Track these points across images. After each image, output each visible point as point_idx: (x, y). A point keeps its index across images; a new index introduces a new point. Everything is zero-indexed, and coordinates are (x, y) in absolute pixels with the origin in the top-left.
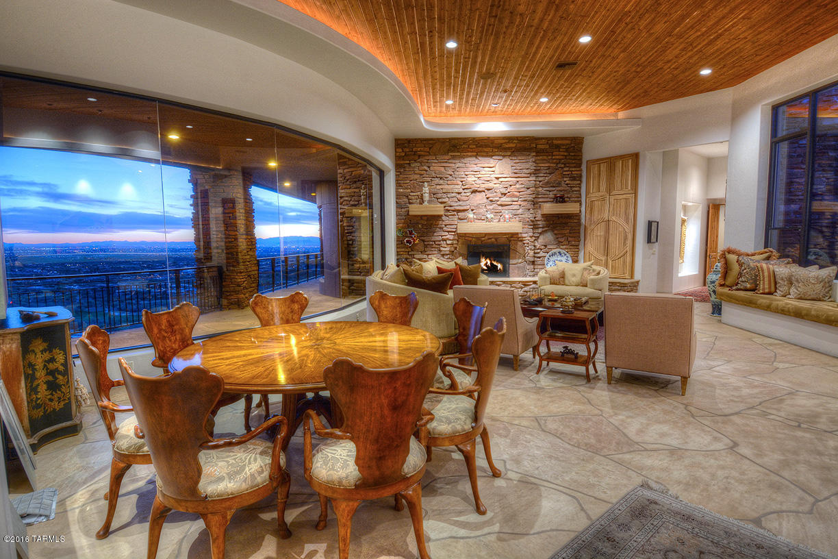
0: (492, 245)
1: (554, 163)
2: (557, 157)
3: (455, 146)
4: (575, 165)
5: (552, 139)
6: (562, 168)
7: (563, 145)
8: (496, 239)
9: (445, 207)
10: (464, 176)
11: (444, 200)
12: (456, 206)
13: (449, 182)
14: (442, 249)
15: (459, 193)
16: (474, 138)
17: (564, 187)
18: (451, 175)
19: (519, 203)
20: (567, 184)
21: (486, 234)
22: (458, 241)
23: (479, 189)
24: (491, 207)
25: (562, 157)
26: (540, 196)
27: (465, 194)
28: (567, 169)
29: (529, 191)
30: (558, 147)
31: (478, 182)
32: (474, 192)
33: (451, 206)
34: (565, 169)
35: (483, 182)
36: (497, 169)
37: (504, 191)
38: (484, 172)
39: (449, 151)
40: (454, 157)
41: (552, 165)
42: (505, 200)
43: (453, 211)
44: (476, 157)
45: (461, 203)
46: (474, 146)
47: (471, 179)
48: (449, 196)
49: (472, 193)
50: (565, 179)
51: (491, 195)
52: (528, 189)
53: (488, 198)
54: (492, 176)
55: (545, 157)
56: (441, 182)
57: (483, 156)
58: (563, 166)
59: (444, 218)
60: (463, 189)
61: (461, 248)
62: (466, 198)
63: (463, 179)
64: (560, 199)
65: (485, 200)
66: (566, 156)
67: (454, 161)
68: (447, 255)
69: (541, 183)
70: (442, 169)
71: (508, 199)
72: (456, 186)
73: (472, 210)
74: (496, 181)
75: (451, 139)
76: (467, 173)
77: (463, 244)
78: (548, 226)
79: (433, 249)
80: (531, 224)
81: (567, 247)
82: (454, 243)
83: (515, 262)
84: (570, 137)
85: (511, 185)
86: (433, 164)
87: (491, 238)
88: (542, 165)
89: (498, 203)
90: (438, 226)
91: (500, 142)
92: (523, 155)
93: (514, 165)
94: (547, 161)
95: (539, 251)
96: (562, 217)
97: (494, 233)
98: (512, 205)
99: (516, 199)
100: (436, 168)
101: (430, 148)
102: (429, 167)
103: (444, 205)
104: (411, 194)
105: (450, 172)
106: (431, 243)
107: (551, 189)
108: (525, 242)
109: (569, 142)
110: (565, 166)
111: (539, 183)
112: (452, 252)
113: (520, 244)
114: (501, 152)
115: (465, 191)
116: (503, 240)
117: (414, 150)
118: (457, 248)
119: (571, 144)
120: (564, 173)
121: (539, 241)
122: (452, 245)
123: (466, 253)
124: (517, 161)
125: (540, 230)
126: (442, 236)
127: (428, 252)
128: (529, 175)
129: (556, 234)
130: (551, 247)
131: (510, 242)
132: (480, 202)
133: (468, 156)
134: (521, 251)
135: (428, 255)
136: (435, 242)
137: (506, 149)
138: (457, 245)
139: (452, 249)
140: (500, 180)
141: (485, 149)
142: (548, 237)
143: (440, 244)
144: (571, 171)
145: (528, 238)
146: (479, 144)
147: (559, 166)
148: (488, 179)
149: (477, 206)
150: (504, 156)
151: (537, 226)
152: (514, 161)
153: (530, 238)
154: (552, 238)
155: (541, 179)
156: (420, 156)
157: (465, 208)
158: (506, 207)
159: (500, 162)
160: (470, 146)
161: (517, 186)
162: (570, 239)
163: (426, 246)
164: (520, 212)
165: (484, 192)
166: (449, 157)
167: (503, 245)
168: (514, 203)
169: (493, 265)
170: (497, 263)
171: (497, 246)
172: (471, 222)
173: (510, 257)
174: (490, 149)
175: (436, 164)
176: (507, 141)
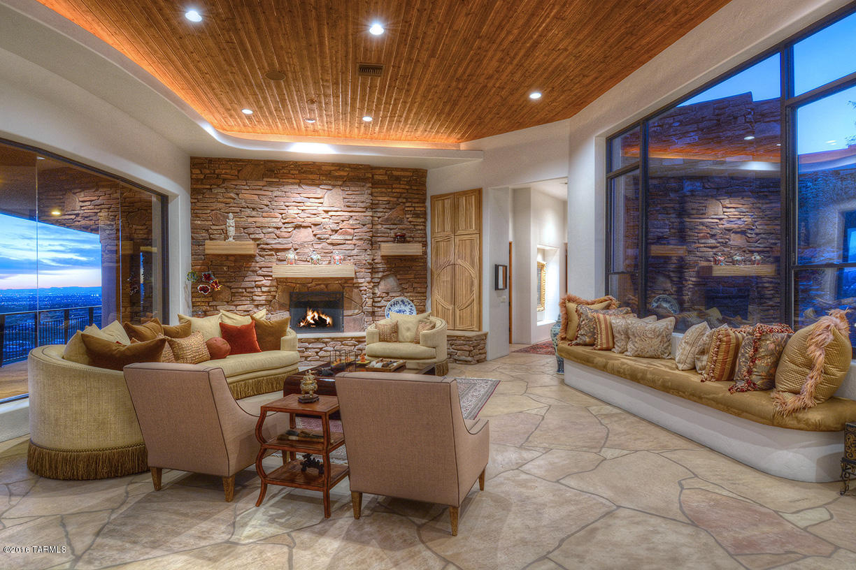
0: (321, 293)
1: (395, 197)
2: (398, 190)
3: (270, 170)
4: (417, 200)
5: (392, 169)
6: (404, 203)
7: (404, 177)
8: (327, 286)
9: (258, 245)
10: (284, 207)
11: (257, 236)
12: (274, 243)
13: (264, 214)
14: (255, 298)
15: (278, 228)
16: (296, 162)
17: (406, 225)
18: (267, 206)
19: (354, 242)
20: (410, 222)
21: (313, 279)
22: (277, 287)
23: (304, 224)
24: (320, 246)
25: (403, 191)
26: (379, 235)
27: (286, 230)
28: (409, 204)
29: (365, 229)
30: (398, 179)
31: (303, 215)
32: (298, 227)
33: (267, 244)
34: (407, 205)
35: (309, 215)
36: (326, 201)
37: (335, 227)
38: (309, 204)
39: (264, 176)
40: (270, 184)
41: (392, 199)
42: (336, 238)
43: (270, 250)
44: (299, 185)
45: (280, 240)
46: (297, 172)
47: (293, 211)
48: (264, 231)
49: (295, 228)
50: (408, 216)
51: (318, 232)
52: (364, 225)
53: (315, 235)
54: (320, 208)
55: (384, 190)
56: (254, 213)
57: (307, 184)
58: (404, 200)
59: (258, 259)
60: (284, 223)
61: (281, 297)
62: (288, 235)
63: (282, 211)
64: (401, 239)
65: (313, 238)
66: (407, 189)
67: (271, 189)
68: (263, 305)
69: (380, 220)
70: (256, 197)
71: (341, 237)
72: (274, 220)
73: (296, 249)
74: (325, 215)
75: (266, 162)
76: (287, 204)
77: (283, 291)
78: (389, 269)
79: (243, 298)
80: (369, 267)
81: (412, 294)
82: (273, 289)
83: (350, 314)
84: (412, 169)
85: (343, 221)
86: (243, 191)
87: (320, 284)
88: (381, 199)
89: (328, 241)
90: (251, 269)
91: (329, 168)
92: (357, 186)
93: (347, 196)
94: (387, 194)
95: (380, 299)
96: (405, 260)
97: (323, 278)
98: (345, 244)
99: (351, 238)
100: (247, 195)
101: (239, 171)
102: (238, 194)
103: (258, 242)
104: (212, 227)
105: (265, 202)
106: (240, 290)
107: (392, 227)
108: (362, 289)
109: (411, 174)
110: (407, 202)
111: (377, 219)
112: (269, 303)
113: (356, 290)
114: (329, 180)
115: (286, 225)
116: (335, 286)
117: (217, 172)
118: (275, 296)
119: (413, 176)
120: (406, 209)
121: (380, 287)
122: (270, 292)
123: (288, 302)
124: (350, 192)
125: (380, 275)
126: (255, 281)
127: (236, 303)
128: (364, 210)
129: (399, 279)
130: (394, 295)
131: (343, 288)
132: (306, 240)
133: (288, 184)
134: (357, 300)
135: (236, 306)
136: (245, 288)
137: (337, 178)
138: (276, 292)
139: (270, 298)
140: (330, 214)
141: (310, 176)
142: (391, 283)
143: (253, 292)
144: (414, 207)
145: (366, 284)
146: (302, 169)
147: (400, 200)
148: (314, 212)
149: (301, 244)
150: (334, 186)
151: (376, 270)
152: (347, 192)
153: (367, 284)
154: (395, 284)
155: (379, 215)
156: (224, 180)
157: (285, 246)
158: (338, 247)
159: (329, 192)
160: (292, 172)
161: (351, 222)
162: (415, 285)
163: (233, 294)
164: (355, 252)
165: (310, 227)
166: (264, 183)
167: (335, 293)
168: (347, 242)
169: (319, 317)
170: (323, 315)
171: (328, 294)
172: (291, 264)
173: (344, 307)
174: (317, 177)
175: (247, 192)
176: (336, 168)
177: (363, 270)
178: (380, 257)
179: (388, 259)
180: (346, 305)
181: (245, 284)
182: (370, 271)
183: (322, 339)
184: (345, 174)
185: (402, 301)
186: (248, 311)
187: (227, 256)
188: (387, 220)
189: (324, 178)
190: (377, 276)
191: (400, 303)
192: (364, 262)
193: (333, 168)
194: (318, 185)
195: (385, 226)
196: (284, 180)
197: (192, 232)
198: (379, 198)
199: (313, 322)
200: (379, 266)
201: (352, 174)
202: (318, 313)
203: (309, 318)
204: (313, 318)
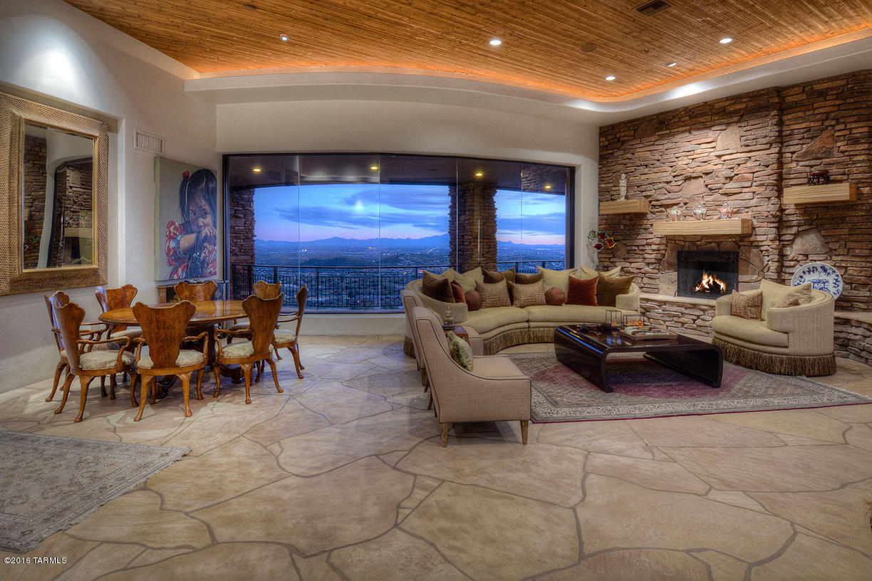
0: (711, 253)
1: (818, 121)
2: (823, 110)
3: (662, 123)
4: (856, 118)
5: (812, 83)
6: (833, 126)
7: (832, 89)
8: (719, 244)
9: (650, 202)
10: (674, 159)
11: (648, 193)
12: (664, 198)
13: (655, 170)
14: (646, 256)
15: (668, 183)
16: (687, 107)
17: (837, 157)
18: (658, 160)
19: (753, 189)
20: (843, 152)
21: (703, 237)
22: (666, 245)
23: (694, 175)
24: (711, 198)
25: (832, 109)
26: (792, 176)
27: (676, 184)
28: (842, 126)
29: (769, 171)
30: (823, 94)
31: (694, 164)
32: (688, 179)
33: (658, 201)
34: (838, 128)
35: (699, 164)
36: (719, 144)
37: (729, 173)
38: (699, 151)
39: (658, 129)
40: (662, 137)
41: (813, 124)
42: (731, 186)
43: (661, 206)
44: (690, 132)
45: (669, 195)
46: (687, 118)
47: (682, 163)
48: (655, 187)
49: (685, 181)
50: (839, 144)
51: (709, 182)
52: (767, 166)
53: (707, 186)
54: (711, 154)
55: (800, 114)
56: (646, 170)
57: (698, 129)
58: (833, 122)
59: (649, 216)
60: (674, 177)
61: (670, 256)
62: (676, 189)
63: (672, 164)
64: (823, 178)
65: (704, 189)
66: (839, 105)
67: (662, 142)
68: (653, 263)
69: (794, 156)
70: (648, 154)
71: (737, 185)
72: (665, 174)
73: (685, 204)
74: (718, 161)
75: (658, 115)
76: (677, 155)
77: (673, 250)
78: (806, 223)
79: (636, 256)
80: (774, 220)
81: (845, 258)
82: (662, 247)
83: (746, 280)
84: (845, 75)
85: (739, 165)
86: (638, 150)
87: (711, 243)
88: (796, 127)
89: (721, 191)
90: (643, 227)
91: (722, 104)
92: (758, 118)
93: (745, 134)
94: (804, 119)
95: (792, 263)
97: (714, 235)
98: (741, 193)
99: (749, 184)
100: (642, 153)
101: (635, 131)
102: (634, 154)
103: (649, 199)
104: (614, 189)
105: (656, 158)
106: (634, 248)
107: (813, 162)
108: (762, 248)
109: (844, 82)
110: (838, 123)
111: (789, 155)
112: (659, 261)
113: (755, 250)
114: (723, 119)
115: (676, 179)
116: (728, 245)
117: (617, 135)
118: (665, 255)
119: (847, 84)
120: (837, 134)
121: (795, 247)
122: (659, 250)
123: (676, 262)
124: (748, 128)
125: (794, 230)
126: (647, 239)
127: (630, 260)
128: (768, 146)
129: (824, 236)
130: (814, 258)
131: (739, 247)
132: (696, 193)
133: (678, 133)
134: (756, 262)
135: (631, 263)
136: (638, 246)
137: (731, 114)
138: (666, 250)
139: (659, 256)
140: (723, 158)
141: (701, 120)
142: (812, 241)
143: (644, 250)
144: (851, 129)
145: (769, 243)
146: (693, 113)
147: (826, 123)
148: (705, 159)
149: (691, 198)
150: (729, 124)
151: (788, 224)
152: (745, 129)
153: (770, 243)
154: (818, 242)
155: (792, 149)
156: (623, 142)
157: (674, 201)
158: (733, 197)
159: (723, 133)
160: (682, 119)
161: (749, 164)
162: (850, 245)
163: (629, 252)
164: (753, 202)
165: (702, 177)
166: (656, 138)
167: (728, 253)
168: (744, 190)
169: (714, 282)
170: (717, 279)
171: (720, 254)
172: (674, 220)
173: (739, 271)
174: (708, 118)
175: (641, 150)
176: (732, 102)
177: (765, 225)
178: (793, 206)
179: (804, 208)
180: (742, 267)
181: (638, 242)
182: (776, 225)
183: (699, 305)
184: (743, 106)
185: (823, 268)
186: (640, 269)
187: (624, 215)
188: (806, 153)
189: (716, 118)
190: (789, 232)
191: (820, 270)
192: (766, 214)
193: (728, 103)
194: (709, 127)
195: (801, 164)
196: (675, 130)
197: (599, 195)
198: (793, 127)
199: (707, 287)
200: (791, 218)
201: (751, 104)
202: (713, 277)
203: (704, 282)
204: (708, 283)
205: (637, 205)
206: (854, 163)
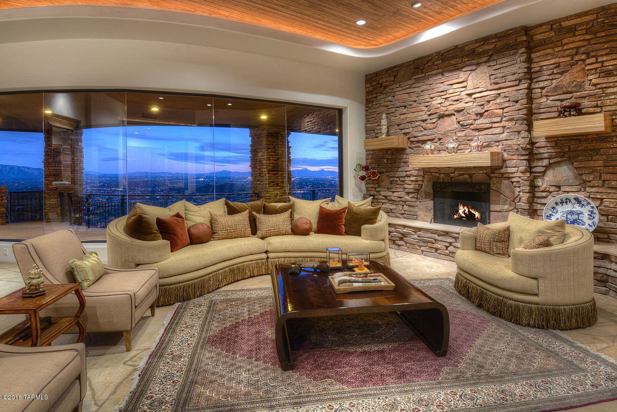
0: (464, 184)
1: (568, 56)
2: (571, 46)
3: (417, 68)
4: (608, 51)
6: (584, 60)
7: (581, 24)
8: (471, 176)
9: (409, 138)
10: (429, 100)
11: (407, 131)
12: (421, 135)
13: (413, 110)
14: (406, 186)
15: (424, 121)
17: (588, 89)
18: (415, 101)
19: (503, 124)
20: (595, 85)
21: (456, 169)
22: (423, 177)
23: (447, 113)
24: (463, 134)
25: (581, 44)
26: (542, 110)
27: (430, 121)
28: (593, 60)
29: (518, 106)
30: (572, 30)
31: (447, 103)
32: (442, 116)
33: (416, 137)
34: (588, 61)
35: (451, 103)
36: (470, 83)
37: (480, 110)
38: (451, 91)
39: (414, 74)
40: (418, 80)
41: (562, 60)
43: (418, 142)
44: (443, 75)
45: (425, 132)
46: (440, 61)
47: (436, 102)
48: (413, 125)
49: (439, 118)
50: (590, 77)
51: (462, 118)
52: (517, 102)
53: (459, 122)
54: (462, 93)
55: (549, 51)
56: (405, 111)
57: (450, 71)
58: (583, 57)
59: (408, 151)
60: (429, 115)
61: (427, 187)
62: (433, 125)
63: (427, 104)
64: (573, 111)
65: (457, 126)
66: (589, 40)
67: (418, 85)
68: (412, 193)
69: (544, 91)
70: (406, 96)
71: (487, 121)
72: (421, 113)
73: (440, 139)
74: (468, 99)
75: (414, 61)
76: (431, 96)
77: (429, 181)
78: (561, 155)
79: (398, 186)
80: (524, 152)
81: (600, 190)
82: (419, 179)
83: (498, 209)
84: (594, 10)
85: (489, 102)
86: (397, 93)
87: (463, 174)
88: (545, 63)
89: (472, 127)
90: (403, 160)
91: (472, 47)
92: (506, 56)
93: (494, 72)
94: (554, 56)
95: (544, 194)
96: (587, 140)
97: (466, 167)
98: (491, 128)
99: (498, 119)
100: (401, 96)
101: (395, 76)
102: (394, 97)
103: (408, 136)
104: (378, 128)
105: (413, 99)
106: (395, 179)
107: (563, 97)
108: (514, 180)
109: (594, 16)
110: (588, 58)
111: (539, 90)
112: (417, 191)
113: (506, 182)
114: (473, 60)
115: (431, 117)
116: (480, 177)
117: (380, 81)
118: (422, 185)
119: (597, 18)
120: (587, 68)
121: (546, 178)
122: (417, 181)
123: (432, 191)
124: (498, 67)
125: (545, 162)
126: (406, 171)
127: (393, 190)
128: (517, 83)
129: (576, 168)
130: (568, 189)
131: (490, 178)
132: (450, 129)
133: (432, 75)
134: (507, 193)
135: (393, 192)
136: (399, 177)
137: (480, 55)
138: (423, 181)
139: (417, 187)
140: (474, 96)
141: (453, 62)
142: (564, 172)
143: (404, 181)
144: (602, 62)
145: (519, 174)
146: (445, 57)
147: (576, 58)
148: (457, 98)
149: (444, 134)
150: (478, 64)
151: (539, 156)
152: (494, 68)
153: (521, 175)
154: (571, 174)
155: (542, 84)
156: (385, 87)
157: (429, 137)
158: (484, 132)
159: (473, 73)
160: (435, 63)
161: (498, 101)
162: (604, 177)
163: (391, 182)
164: (503, 136)
165: (454, 115)
166: (413, 81)
167: (480, 184)
168: (494, 125)
169: (469, 211)
170: (472, 209)
171: (472, 185)
172: (428, 154)
173: (491, 201)
174: (459, 60)
175: (400, 93)
176: (481, 43)
177: (515, 157)
178: (543, 140)
179: (555, 141)
180: (493, 197)
181: (399, 174)
182: (526, 157)
183: (451, 233)
184: (491, 47)
185: (577, 199)
186: (401, 198)
187: (387, 150)
188: (556, 88)
189: (466, 59)
190: (540, 164)
191: (573, 201)
192: (516, 147)
193: (477, 45)
194: (460, 69)
195: (551, 98)
196: (429, 73)
197: (366, 134)
198: (542, 64)
199: (463, 215)
200: (542, 151)
201: (499, 44)
202: (468, 208)
203: (461, 212)
204: (464, 212)
205: (396, 141)
206: (608, 95)
